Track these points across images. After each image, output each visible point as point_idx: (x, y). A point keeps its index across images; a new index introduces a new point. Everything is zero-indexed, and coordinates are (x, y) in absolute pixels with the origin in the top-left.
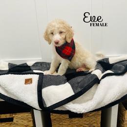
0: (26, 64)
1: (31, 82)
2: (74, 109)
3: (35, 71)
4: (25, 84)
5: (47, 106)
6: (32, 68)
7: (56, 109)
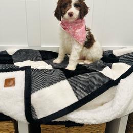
0: (5, 51)
1: (14, 84)
2: (80, 119)
3: (16, 64)
4: (5, 87)
5: (39, 118)
6: (14, 59)
7: (56, 120)
